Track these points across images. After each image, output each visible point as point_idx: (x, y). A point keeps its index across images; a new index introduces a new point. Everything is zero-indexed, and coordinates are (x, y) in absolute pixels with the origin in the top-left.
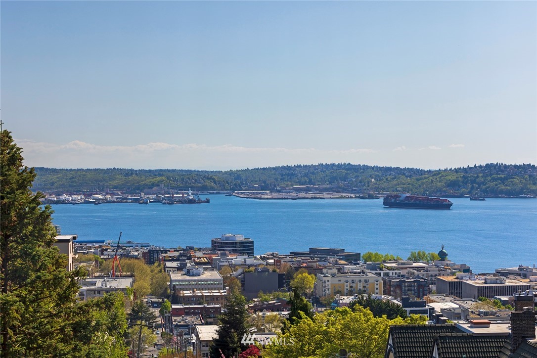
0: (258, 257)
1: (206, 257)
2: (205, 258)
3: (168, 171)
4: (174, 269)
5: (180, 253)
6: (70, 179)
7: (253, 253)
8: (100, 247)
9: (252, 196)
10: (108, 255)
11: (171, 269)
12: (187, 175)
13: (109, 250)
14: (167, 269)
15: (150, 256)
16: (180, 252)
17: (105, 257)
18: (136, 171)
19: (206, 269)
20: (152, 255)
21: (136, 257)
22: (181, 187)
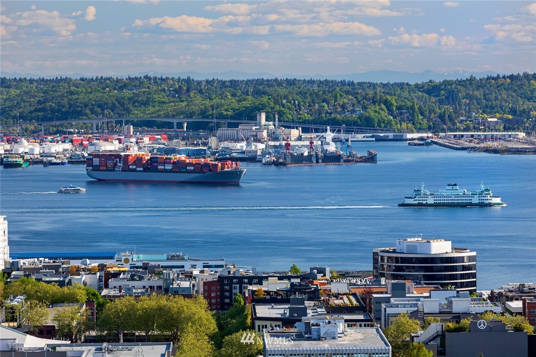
0: (486, 294)
1: (354, 295)
2: (351, 297)
3: (278, 83)
4: (274, 323)
5: (292, 284)
6: (39, 102)
7: (474, 284)
8: (102, 267)
9: (482, 145)
10: (120, 289)
11: (268, 323)
12: (324, 92)
13: (122, 276)
14: (257, 323)
15: (222, 291)
16: (293, 280)
17: (112, 293)
18: (199, 83)
19: (351, 323)
20: (227, 287)
21: (187, 295)
22: (309, 122)
